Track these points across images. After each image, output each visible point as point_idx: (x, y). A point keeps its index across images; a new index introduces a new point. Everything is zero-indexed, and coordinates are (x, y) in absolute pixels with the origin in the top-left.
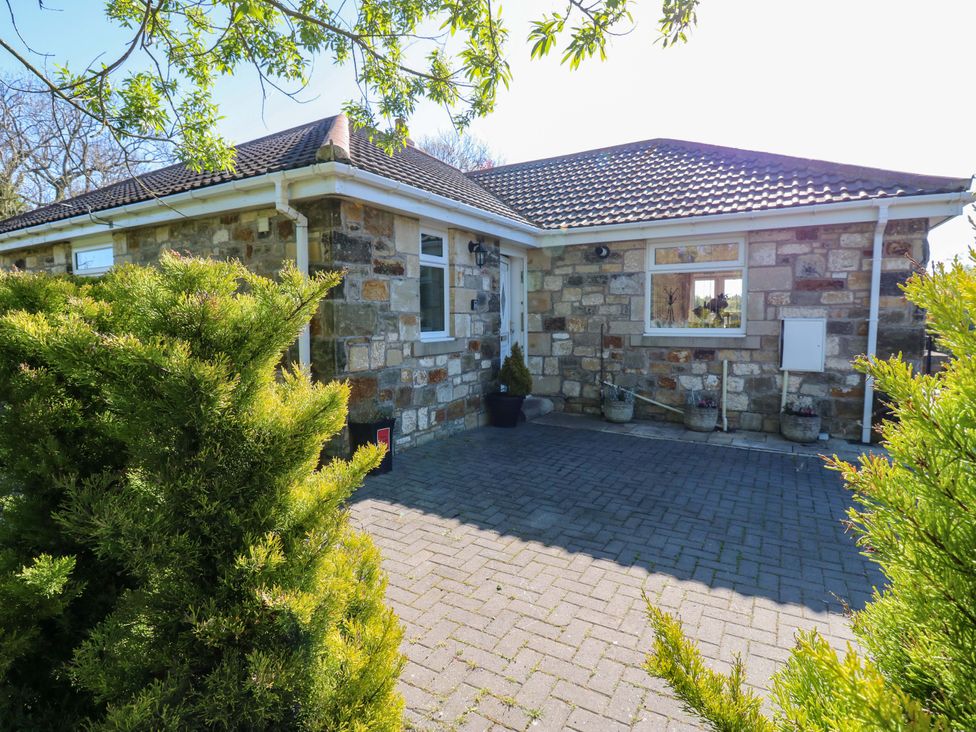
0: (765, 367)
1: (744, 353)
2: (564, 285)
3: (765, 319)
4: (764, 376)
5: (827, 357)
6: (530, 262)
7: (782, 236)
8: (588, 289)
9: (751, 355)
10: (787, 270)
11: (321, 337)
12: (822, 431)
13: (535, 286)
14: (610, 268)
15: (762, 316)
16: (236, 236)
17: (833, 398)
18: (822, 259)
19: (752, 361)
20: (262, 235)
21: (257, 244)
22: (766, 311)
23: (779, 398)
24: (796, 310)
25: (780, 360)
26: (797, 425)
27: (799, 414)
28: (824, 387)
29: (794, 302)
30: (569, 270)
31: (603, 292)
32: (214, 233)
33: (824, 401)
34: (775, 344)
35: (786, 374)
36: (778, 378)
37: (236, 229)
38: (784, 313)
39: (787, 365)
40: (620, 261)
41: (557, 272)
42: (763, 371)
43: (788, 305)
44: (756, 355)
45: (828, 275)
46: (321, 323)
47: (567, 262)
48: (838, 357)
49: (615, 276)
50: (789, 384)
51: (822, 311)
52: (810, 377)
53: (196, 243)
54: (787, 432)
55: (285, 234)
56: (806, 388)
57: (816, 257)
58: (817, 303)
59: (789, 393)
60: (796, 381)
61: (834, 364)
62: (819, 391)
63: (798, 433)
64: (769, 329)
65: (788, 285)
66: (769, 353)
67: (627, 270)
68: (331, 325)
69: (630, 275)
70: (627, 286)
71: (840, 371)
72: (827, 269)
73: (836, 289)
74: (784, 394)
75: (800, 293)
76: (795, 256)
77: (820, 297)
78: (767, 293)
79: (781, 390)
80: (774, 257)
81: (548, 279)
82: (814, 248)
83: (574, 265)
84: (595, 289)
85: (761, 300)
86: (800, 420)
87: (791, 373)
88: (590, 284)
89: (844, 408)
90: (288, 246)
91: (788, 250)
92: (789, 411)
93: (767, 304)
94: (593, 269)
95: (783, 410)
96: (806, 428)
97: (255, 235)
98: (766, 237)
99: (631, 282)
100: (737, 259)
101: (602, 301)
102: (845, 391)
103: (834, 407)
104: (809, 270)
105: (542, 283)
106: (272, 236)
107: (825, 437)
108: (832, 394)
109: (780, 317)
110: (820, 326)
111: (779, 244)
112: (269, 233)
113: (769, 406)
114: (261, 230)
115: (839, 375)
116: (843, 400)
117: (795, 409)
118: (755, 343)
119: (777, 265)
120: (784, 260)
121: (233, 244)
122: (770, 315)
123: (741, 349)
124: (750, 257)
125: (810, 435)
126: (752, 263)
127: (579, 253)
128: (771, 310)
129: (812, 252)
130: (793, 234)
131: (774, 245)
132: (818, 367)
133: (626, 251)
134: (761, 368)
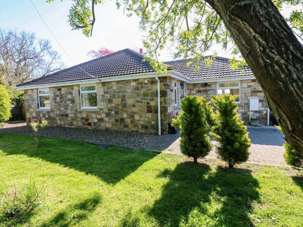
0: (246, 110)
1: (240, 107)
2: (196, 92)
3: (245, 99)
4: (245, 112)
5: (259, 107)
6: (187, 87)
7: (248, 81)
8: (203, 93)
9: (242, 108)
10: (250, 88)
11: (163, 105)
12: (259, 123)
13: (189, 93)
14: (208, 88)
15: (244, 99)
16: (138, 84)
17: (261, 116)
18: (257, 86)
19: (242, 109)
20: (146, 84)
21: (144, 85)
22: (245, 98)
23: (249, 117)
24: (252, 97)
25: (249, 109)
26: (254, 122)
27: (254, 120)
28: (259, 114)
29: (252, 95)
30: (198, 89)
31: (206, 94)
32: (131, 83)
33: (259, 117)
34: (248, 105)
35: (250, 111)
36: (248, 112)
37: (138, 82)
38: (249, 98)
39: (250, 110)
40: (210, 87)
41: (194, 89)
42: (245, 111)
43: (250, 96)
44: (243, 107)
45: (259, 89)
46: (163, 102)
47: (197, 87)
48: (261, 107)
49: (209, 90)
50: (251, 114)
51: (257, 97)
52: (256, 112)
53: (125, 85)
54: (251, 124)
55: (152, 83)
56: (255, 114)
57: (256, 86)
58: (257, 96)
59: (251, 115)
60: (252, 113)
61: (261, 109)
62: (258, 115)
63: (254, 124)
64: (246, 101)
65: (250, 92)
66: (246, 107)
67: (212, 89)
68: (165, 103)
69: (213, 90)
70: (212, 92)
71: (262, 110)
72: (258, 88)
73: (260, 92)
74: (250, 116)
75: (253, 93)
76: (251, 85)
77: (257, 94)
78: (245, 94)
79: (249, 115)
80: (247, 85)
81: (192, 91)
82: (255, 84)
83: (199, 88)
84: (204, 93)
85: (244, 95)
86: (255, 121)
87: (251, 111)
88: (203, 92)
89: (263, 118)
90: (153, 86)
91: (250, 84)
92: (252, 119)
93: (245, 96)
94: (204, 88)
95: (250, 119)
96: (256, 123)
97: (143, 84)
98: (245, 81)
99: (213, 92)
100: (238, 86)
101: (206, 96)
102: (263, 114)
103: (261, 118)
104: (254, 88)
105: (191, 92)
106: (148, 84)
107: (259, 125)
108: (260, 115)
109: (249, 99)
110: (257, 101)
111: (248, 83)
112: (147, 83)
113: (247, 118)
114: (145, 83)
115: (262, 111)
116: (263, 116)
117: (253, 119)
118: (243, 105)
119: (248, 87)
120: (249, 86)
121: (137, 85)
122: (246, 99)
123: (240, 106)
124: (241, 85)
125: (257, 124)
126: (242, 87)
127: (200, 85)
128: (246, 97)
129: (255, 85)
130: (251, 81)
131: (247, 83)
132: (257, 110)
133: (212, 84)
134: (245, 110)
